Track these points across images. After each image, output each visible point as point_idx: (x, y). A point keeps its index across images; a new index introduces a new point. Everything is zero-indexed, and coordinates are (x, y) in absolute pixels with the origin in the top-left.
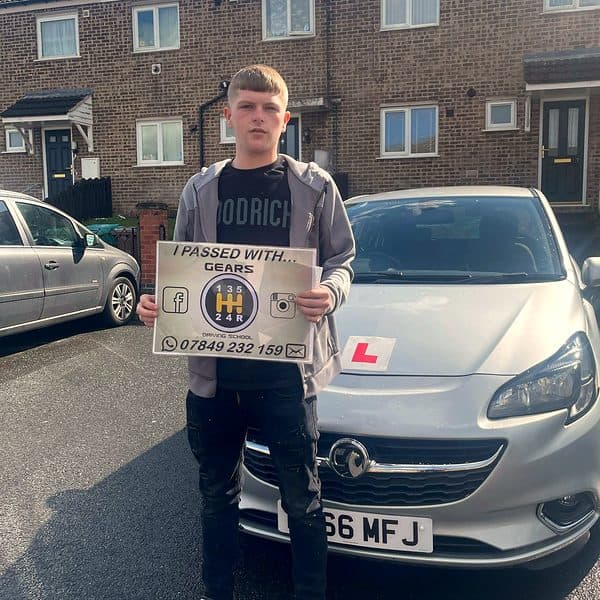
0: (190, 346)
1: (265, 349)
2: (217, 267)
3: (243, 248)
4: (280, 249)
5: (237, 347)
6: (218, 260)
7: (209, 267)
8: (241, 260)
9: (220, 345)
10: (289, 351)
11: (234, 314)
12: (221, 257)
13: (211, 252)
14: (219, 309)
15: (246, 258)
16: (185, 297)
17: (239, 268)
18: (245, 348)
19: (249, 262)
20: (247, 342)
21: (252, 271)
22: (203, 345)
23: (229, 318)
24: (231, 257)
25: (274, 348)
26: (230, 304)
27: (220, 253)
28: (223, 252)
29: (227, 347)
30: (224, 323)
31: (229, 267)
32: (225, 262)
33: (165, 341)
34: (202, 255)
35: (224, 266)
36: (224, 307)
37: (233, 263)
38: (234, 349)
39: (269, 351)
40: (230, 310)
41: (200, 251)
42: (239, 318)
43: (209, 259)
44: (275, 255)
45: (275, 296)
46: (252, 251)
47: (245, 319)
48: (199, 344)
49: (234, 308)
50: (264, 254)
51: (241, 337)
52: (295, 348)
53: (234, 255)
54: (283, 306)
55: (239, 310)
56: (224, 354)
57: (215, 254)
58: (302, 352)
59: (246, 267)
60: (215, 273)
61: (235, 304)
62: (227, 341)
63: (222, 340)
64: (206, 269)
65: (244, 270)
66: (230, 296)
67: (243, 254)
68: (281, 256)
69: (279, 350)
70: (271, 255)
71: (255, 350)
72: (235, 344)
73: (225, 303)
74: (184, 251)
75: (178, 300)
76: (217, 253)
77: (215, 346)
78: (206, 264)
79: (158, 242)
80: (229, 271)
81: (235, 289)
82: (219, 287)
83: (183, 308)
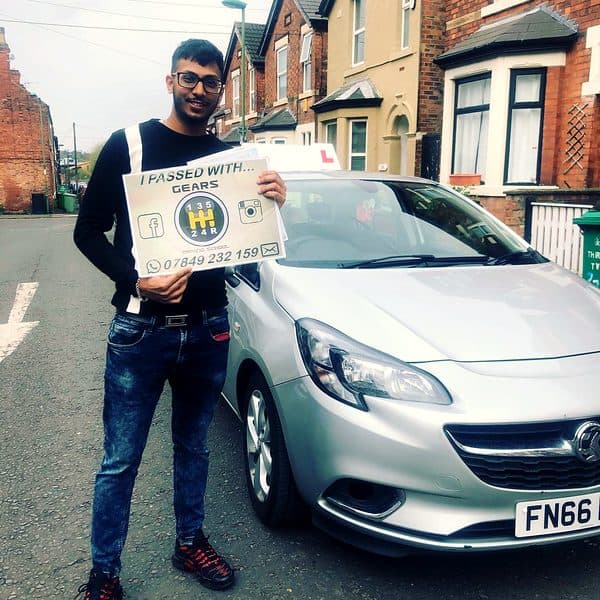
0: (173, 265)
1: (243, 252)
2: (184, 188)
3: (205, 166)
4: (238, 161)
5: (217, 258)
6: (184, 181)
7: (176, 189)
8: (206, 178)
9: (201, 259)
10: (264, 251)
11: (208, 228)
12: (186, 178)
13: (176, 176)
14: (193, 226)
15: (210, 174)
16: (159, 222)
17: (204, 185)
18: (224, 257)
19: (213, 177)
20: (224, 251)
21: (217, 186)
22: (185, 262)
23: (204, 232)
24: (195, 176)
25: (250, 251)
26: (202, 219)
27: (184, 174)
28: (187, 173)
29: (207, 259)
30: (200, 238)
31: (195, 186)
32: (191, 182)
33: (149, 264)
34: (168, 180)
35: (191, 186)
36: (198, 224)
37: (198, 181)
38: (215, 260)
39: (246, 255)
40: (203, 225)
41: (166, 177)
42: (213, 231)
43: (175, 182)
44: (235, 167)
45: (242, 204)
46: (215, 167)
47: (219, 231)
48: (180, 262)
49: (207, 222)
50: (226, 168)
51: (218, 248)
53: (198, 174)
54: (251, 212)
55: (212, 224)
57: (180, 177)
58: (275, 249)
59: (211, 183)
60: (183, 194)
61: (207, 219)
62: (207, 254)
63: (202, 254)
65: (210, 185)
66: (201, 213)
67: (206, 172)
68: (241, 167)
69: (255, 252)
70: (232, 167)
71: (234, 256)
72: (214, 255)
73: (197, 220)
74: (150, 179)
75: (153, 226)
76: (182, 175)
77: (196, 261)
78: (173, 188)
79: (124, 176)
80: (196, 189)
81: (204, 205)
82: (189, 206)
83: (159, 231)
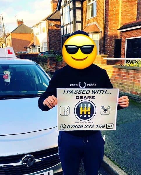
0: (71, 127)
1: (98, 126)
2: (81, 97)
3: (91, 90)
4: (105, 89)
5: (88, 126)
6: (81, 95)
7: (77, 98)
8: (90, 95)
9: (82, 126)
11: (87, 114)
12: (82, 93)
13: (78, 92)
14: (81, 113)
15: (92, 93)
16: (68, 109)
17: (89, 97)
18: (91, 126)
19: (93, 95)
20: (92, 124)
21: (94, 98)
22: (75, 126)
23: (85, 116)
24: (86, 93)
25: (102, 126)
27: (82, 92)
28: (83, 92)
29: (84, 126)
30: (83, 118)
31: (85, 97)
32: (84, 95)
34: (75, 93)
35: (83, 97)
36: (83, 112)
37: (87, 95)
38: (87, 127)
39: (100, 127)
41: (74, 92)
42: (89, 116)
43: (77, 95)
44: (103, 92)
45: (103, 107)
46: (95, 91)
47: (91, 116)
48: (74, 126)
49: (87, 112)
50: (99, 92)
51: (89, 123)
52: (110, 125)
53: (88, 93)
54: (105, 110)
55: (89, 113)
56: (83, 129)
57: (80, 93)
58: (112, 126)
59: (92, 97)
60: (80, 100)
61: (87, 111)
62: (84, 124)
63: (82, 124)
64: (76, 98)
65: (91, 98)
66: (85, 108)
67: (91, 92)
68: (106, 92)
69: (104, 126)
70: (102, 92)
71: (95, 127)
72: (87, 125)
74: (68, 92)
75: (65, 111)
76: (81, 92)
77: (80, 127)
78: (76, 97)
79: (57, 89)
80: (85, 99)
81: (87, 105)
82: (81, 105)
83: (68, 113)
